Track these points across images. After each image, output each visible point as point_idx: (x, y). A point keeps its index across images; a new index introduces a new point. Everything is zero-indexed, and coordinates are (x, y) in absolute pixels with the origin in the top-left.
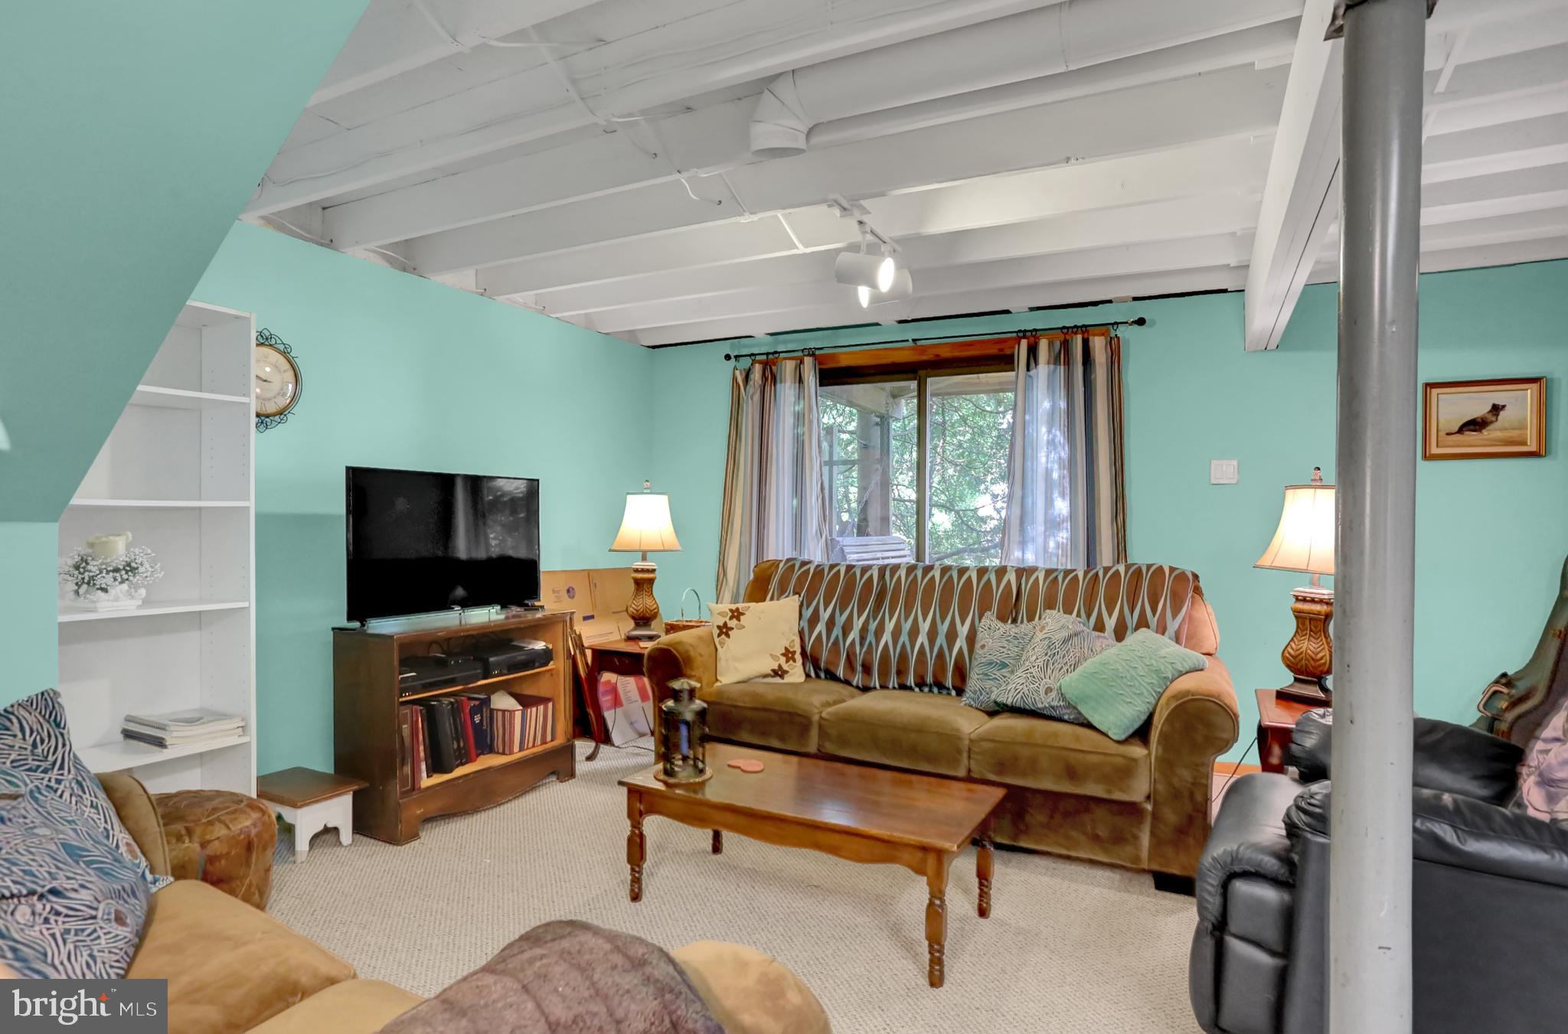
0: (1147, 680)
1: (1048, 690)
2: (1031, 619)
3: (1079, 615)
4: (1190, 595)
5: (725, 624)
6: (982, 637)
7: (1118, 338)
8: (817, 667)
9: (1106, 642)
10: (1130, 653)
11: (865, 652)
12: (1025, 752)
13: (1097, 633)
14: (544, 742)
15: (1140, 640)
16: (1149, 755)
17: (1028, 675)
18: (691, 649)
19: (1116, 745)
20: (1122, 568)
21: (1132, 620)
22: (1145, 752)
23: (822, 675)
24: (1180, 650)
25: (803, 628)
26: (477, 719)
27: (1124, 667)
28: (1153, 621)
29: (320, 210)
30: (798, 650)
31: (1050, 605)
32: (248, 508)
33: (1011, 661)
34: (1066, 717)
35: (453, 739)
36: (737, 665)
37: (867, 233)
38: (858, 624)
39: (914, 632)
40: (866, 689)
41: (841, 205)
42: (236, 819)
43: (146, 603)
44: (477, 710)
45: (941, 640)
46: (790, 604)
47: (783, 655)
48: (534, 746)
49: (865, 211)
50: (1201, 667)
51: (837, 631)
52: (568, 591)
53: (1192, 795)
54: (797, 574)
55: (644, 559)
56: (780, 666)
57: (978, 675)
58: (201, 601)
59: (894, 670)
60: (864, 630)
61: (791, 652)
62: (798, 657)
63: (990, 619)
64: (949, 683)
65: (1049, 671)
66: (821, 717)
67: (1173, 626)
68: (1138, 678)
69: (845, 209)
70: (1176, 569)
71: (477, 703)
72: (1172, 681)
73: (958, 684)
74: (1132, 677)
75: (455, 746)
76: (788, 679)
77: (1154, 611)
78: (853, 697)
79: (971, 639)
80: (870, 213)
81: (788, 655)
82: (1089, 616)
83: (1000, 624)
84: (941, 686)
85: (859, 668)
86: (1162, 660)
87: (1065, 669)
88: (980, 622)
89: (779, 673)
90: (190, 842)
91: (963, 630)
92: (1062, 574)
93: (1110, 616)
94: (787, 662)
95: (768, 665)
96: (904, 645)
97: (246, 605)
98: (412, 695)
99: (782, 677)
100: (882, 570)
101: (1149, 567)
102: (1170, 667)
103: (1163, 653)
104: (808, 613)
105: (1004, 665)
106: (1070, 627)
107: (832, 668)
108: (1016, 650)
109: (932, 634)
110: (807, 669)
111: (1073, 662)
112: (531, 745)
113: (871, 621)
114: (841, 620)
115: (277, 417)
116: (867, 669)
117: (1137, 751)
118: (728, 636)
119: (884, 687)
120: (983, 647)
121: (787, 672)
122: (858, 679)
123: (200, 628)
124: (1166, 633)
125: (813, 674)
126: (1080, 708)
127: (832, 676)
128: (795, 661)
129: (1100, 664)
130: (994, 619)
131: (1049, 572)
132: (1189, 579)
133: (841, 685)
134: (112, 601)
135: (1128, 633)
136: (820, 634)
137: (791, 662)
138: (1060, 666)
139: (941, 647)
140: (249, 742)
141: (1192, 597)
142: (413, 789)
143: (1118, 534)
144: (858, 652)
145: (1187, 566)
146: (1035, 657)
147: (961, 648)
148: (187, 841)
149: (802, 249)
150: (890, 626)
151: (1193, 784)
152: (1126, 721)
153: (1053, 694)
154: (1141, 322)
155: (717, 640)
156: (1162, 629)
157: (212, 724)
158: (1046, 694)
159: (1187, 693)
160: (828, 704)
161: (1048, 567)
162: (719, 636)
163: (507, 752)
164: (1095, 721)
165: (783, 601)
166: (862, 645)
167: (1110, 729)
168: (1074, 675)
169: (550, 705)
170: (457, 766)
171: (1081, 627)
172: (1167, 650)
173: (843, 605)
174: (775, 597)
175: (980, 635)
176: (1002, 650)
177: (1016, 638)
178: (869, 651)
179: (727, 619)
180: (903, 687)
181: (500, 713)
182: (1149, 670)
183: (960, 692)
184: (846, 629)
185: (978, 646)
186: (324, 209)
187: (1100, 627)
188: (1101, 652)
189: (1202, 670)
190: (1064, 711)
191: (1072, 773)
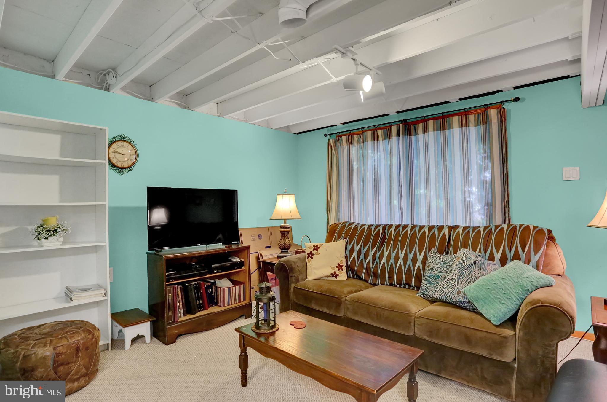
0: (515, 291)
1: (459, 292)
2: (455, 252)
3: (480, 252)
4: (545, 242)
5: (311, 252)
6: (429, 262)
7: (504, 109)
8: (353, 273)
9: (494, 267)
10: (505, 274)
11: (374, 267)
12: (443, 327)
13: (490, 262)
14: (240, 302)
15: (512, 266)
16: (515, 334)
17: (449, 284)
18: (293, 264)
19: (494, 327)
20: (505, 226)
21: (510, 255)
22: (513, 333)
23: (355, 277)
24: (539, 274)
25: (347, 255)
26: (209, 291)
27: (501, 283)
28: (523, 255)
29: (149, 87)
30: (344, 265)
31: (465, 246)
32: (105, 205)
33: (442, 275)
34: (468, 308)
35: (196, 300)
36: (316, 271)
37: (358, 65)
38: (371, 253)
39: (397, 258)
40: (375, 285)
41: (340, 51)
42: (73, 337)
43: (64, 243)
44: (210, 287)
45: (409, 262)
46: (341, 243)
47: (337, 267)
48: (235, 303)
49: (354, 53)
50: (551, 285)
51: (362, 256)
52: (259, 236)
53: (543, 362)
54: (346, 229)
55: (285, 222)
56: (335, 272)
57: (425, 281)
58: (97, 242)
59: (387, 276)
60: (374, 256)
61: (341, 266)
62: (344, 268)
63: (434, 252)
64: (413, 284)
65: (460, 282)
66: (346, 299)
67: (535, 258)
68: (509, 289)
69: (343, 53)
70: (537, 227)
71: (209, 284)
72: (531, 292)
73: (418, 285)
74: (506, 288)
75: (198, 303)
76: (339, 278)
77: (523, 250)
78: (367, 288)
79: (424, 262)
80: (357, 54)
81: (340, 267)
82: (485, 252)
83: (438, 255)
84: (410, 286)
85: (372, 274)
86: (525, 280)
87: (469, 281)
88: (429, 254)
89: (335, 275)
90: (49, 347)
91: (420, 258)
92: (472, 229)
93: (498, 252)
94: (339, 270)
95: (330, 271)
96: (392, 265)
97: (105, 244)
98: (174, 281)
99: (336, 277)
100: (385, 227)
101: (521, 226)
102: (530, 284)
103: (526, 275)
104: (349, 248)
105: (438, 277)
106: (473, 258)
107: (359, 274)
108: (444, 269)
109: (405, 259)
110: (349, 274)
111: (474, 278)
112: (233, 303)
113: (378, 252)
114: (364, 251)
115: (129, 169)
116: (375, 275)
117: (508, 332)
118: (312, 258)
119: (383, 284)
120: (429, 266)
121: (338, 275)
122: (371, 280)
123: (96, 253)
124: (531, 263)
125: (351, 276)
126: (475, 304)
127: (360, 278)
128: (342, 270)
129: (487, 280)
130: (435, 252)
131: (465, 228)
132: (545, 233)
133: (363, 282)
134: (49, 243)
135: (508, 261)
136: (354, 257)
137: (340, 270)
138: (466, 279)
139: (409, 265)
140: (107, 300)
141: (547, 242)
142: (174, 321)
143: (505, 208)
144: (371, 267)
145: (545, 225)
146: (452, 274)
147: (419, 266)
148: (48, 346)
149: (335, 80)
150: (386, 255)
151: (543, 356)
152: (501, 314)
153: (462, 295)
154: (517, 99)
155: (307, 259)
156: (528, 261)
157: (94, 291)
158: (458, 294)
159: (538, 301)
160: (352, 292)
161: (465, 225)
162: (308, 257)
163: (222, 306)
164: (483, 312)
165: (339, 242)
166: (373, 263)
167: (491, 318)
168: (472, 285)
169: (242, 286)
170: (199, 311)
171: (480, 258)
172: (529, 273)
173: (365, 244)
174: (336, 240)
175: (428, 261)
176: (438, 269)
177: (445, 263)
178: (376, 267)
179: (312, 250)
180: (391, 285)
181: (219, 289)
182: (517, 285)
183: (418, 289)
184: (366, 255)
185: (426, 266)
186: (150, 86)
187: (492, 258)
188: (490, 272)
189: (552, 286)
190: (467, 304)
191: (468, 340)
